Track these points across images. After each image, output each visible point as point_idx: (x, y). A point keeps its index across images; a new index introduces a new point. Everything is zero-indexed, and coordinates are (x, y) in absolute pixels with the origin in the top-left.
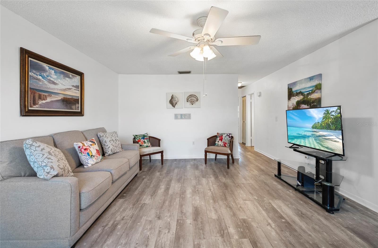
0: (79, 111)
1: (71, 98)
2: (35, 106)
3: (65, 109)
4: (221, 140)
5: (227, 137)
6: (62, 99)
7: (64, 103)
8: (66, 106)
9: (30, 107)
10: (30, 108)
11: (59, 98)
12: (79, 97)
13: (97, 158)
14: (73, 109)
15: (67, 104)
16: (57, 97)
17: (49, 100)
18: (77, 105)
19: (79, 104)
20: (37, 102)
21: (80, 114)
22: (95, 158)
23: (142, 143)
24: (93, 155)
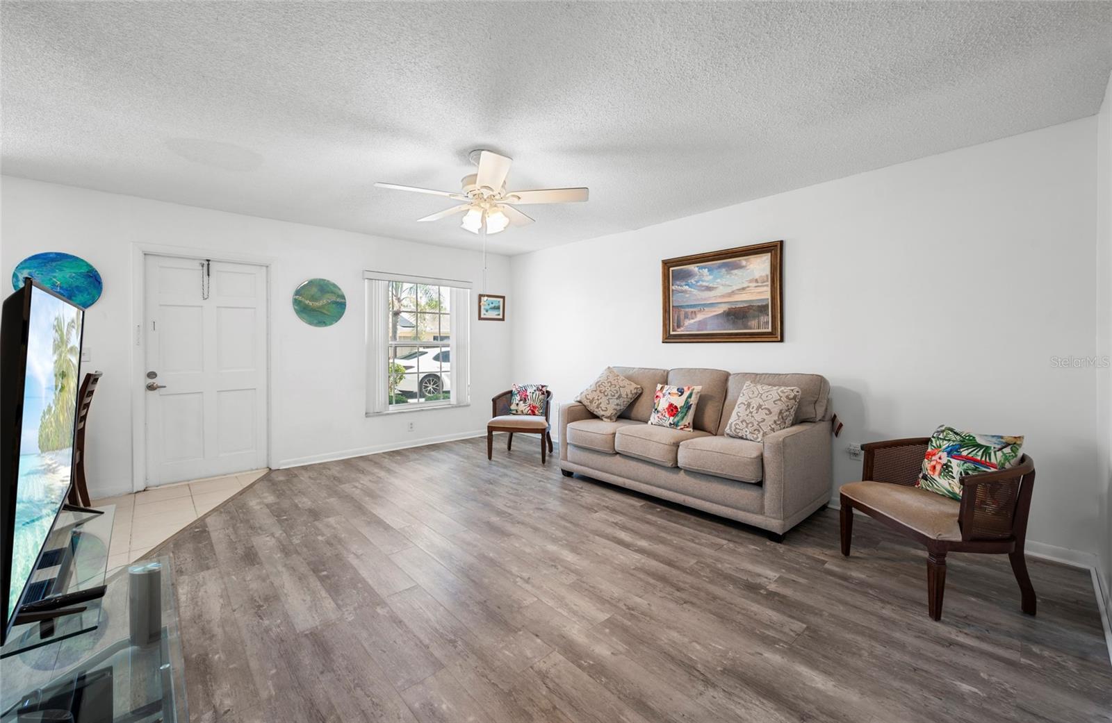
0: (770, 330)
1: (745, 305)
2: (679, 330)
3: (730, 330)
4: (524, 400)
5: (537, 392)
6: (724, 311)
7: (730, 318)
8: (734, 322)
9: (673, 331)
10: (672, 333)
12: (768, 299)
13: (661, 417)
14: (751, 328)
15: (736, 320)
16: (715, 311)
17: (700, 317)
18: (763, 319)
19: (768, 315)
20: (682, 324)
21: (776, 334)
22: (658, 415)
23: (934, 467)
24: (659, 409)
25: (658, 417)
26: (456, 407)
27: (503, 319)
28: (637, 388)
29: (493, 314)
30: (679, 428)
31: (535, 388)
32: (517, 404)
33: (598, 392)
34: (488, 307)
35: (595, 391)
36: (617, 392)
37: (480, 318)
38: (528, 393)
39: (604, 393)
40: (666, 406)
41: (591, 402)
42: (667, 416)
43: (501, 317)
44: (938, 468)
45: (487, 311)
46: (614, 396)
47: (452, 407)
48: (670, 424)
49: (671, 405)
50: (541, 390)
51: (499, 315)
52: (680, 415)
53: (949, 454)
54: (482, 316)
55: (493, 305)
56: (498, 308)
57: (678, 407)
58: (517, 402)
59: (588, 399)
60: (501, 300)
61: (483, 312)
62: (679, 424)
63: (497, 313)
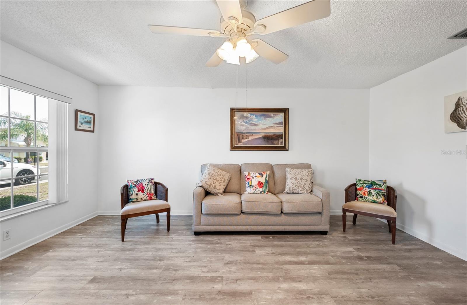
0: (283, 145)
1: (272, 134)
2: (239, 144)
3: (265, 145)
6: (263, 136)
7: (265, 139)
8: (267, 142)
9: (236, 144)
10: (235, 146)
11: (261, 136)
12: (282, 132)
13: (255, 189)
14: (275, 145)
15: (268, 140)
16: (258, 136)
17: (250, 138)
18: (280, 141)
19: (282, 139)
20: (241, 141)
21: (284, 148)
22: (253, 188)
23: (365, 193)
24: (253, 185)
25: (254, 189)
26: (56, 205)
27: (93, 131)
28: (230, 175)
29: (86, 127)
30: (266, 193)
31: (147, 181)
32: (137, 194)
33: (212, 179)
34: (83, 121)
35: (211, 179)
36: (223, 179)
37: (76, 129)
38: (144, 185)
39: (216, 179)
40: (257, 183)
41: (210, 186)
42: (258, 188)
43: (92, 129)
44: (366, 193)
45: (82, 124)
46: (222, 181)
47: (53, 206)
48: (261, 192)
49: (259, 182)
50: (152, 182)
51: (90, 128)
52: (265, 187)
53: (369, 188)
54: (78, 128)
55: (86, 120)
56: (89, 122)
57: (263, 183)
58: (136, 193)
59: (207, 184)
60: (92, 116)
61: (79, 124)
62: (265, 191)
63: (89, 126)
